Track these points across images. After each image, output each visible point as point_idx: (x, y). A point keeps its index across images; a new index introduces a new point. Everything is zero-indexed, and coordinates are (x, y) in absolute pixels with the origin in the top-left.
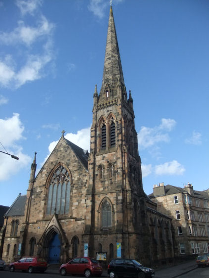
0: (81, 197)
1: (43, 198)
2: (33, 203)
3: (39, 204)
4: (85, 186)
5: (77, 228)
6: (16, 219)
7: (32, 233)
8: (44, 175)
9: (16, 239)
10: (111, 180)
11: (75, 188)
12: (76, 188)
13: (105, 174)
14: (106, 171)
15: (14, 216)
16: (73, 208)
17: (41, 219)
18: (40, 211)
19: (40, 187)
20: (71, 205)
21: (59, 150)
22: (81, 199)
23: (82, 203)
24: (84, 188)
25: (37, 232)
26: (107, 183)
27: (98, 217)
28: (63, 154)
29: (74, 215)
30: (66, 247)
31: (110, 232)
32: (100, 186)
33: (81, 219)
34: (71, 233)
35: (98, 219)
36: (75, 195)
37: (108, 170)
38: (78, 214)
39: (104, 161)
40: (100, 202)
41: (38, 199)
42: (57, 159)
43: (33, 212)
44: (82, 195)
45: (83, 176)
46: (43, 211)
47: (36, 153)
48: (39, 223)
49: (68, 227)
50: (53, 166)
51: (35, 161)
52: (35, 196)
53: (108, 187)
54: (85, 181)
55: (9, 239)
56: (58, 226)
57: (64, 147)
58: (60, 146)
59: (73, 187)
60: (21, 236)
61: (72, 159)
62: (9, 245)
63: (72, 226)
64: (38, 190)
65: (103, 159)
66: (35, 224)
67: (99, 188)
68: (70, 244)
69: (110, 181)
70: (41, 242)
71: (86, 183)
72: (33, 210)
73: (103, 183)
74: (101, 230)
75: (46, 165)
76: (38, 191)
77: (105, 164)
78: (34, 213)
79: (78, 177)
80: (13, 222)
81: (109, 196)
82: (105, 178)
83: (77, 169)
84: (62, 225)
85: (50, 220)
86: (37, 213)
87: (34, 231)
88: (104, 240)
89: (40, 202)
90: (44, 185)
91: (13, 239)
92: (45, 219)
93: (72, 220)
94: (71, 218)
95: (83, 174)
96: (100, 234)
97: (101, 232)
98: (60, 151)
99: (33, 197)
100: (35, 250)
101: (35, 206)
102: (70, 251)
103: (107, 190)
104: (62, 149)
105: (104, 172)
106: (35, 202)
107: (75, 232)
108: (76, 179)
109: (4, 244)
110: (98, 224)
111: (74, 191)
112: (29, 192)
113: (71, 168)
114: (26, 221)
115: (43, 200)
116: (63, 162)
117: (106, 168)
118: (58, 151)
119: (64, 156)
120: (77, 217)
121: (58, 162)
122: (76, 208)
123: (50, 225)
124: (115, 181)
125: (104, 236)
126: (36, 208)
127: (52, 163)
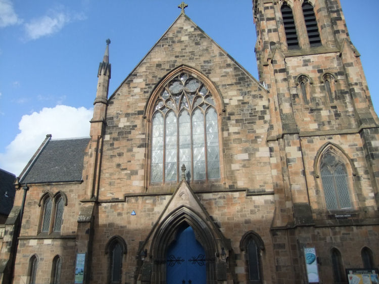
0: (254, 141)
1: (139, 142)
2: (111, 153)
3: (127, 155)
4: (262, 118)
5: (252, 212)
6: (55, 190)
7: (111, 225)
8: (137, 90)
9: (58, 243)
10: (335, 107)
11: (234, 122)
12: (237, 121)
13: (316, 95)
14: (318, 90)
15: (49, 183)
16: (235, 167)
17: (138, 191)
18: (134, 173)
19: (127, 115)
20: (229, 159)
21: (176, 39)
22: (255, 146)
23: (258, 155)
24: (259, 122)
25: (129, 222)
26: (325, 113)
27: (317, 186)
28: (189, 49)
29: (241, 184)
30: (227, 259)
31: (357, 221)
32: (307, 119)
33: (261, 193)
34: (237, 225)
35: (317, 192)
36: (237, 136)
37: (322, 88)
38: (252, 180)
39: (310, 68)
40: (315, 153)
41: (124, 143)
42: (173, 59)
43: (111, 174)
44: (257, 137)
45: (254, 97)
46: (141, 172)
47: (109, 42)
48: (133, 200)
49: (226, 210)
50: (165, 73)
51: (108, 57)
52: (115, 135)
53: (329, 122)
54: (260, 108)
55: (33, 243)
56: (198, 209)
57: (190, 36)
58: (179, 32)
59: (229, 119)
60: (83, 233)
61: (218, 59)
62: (33, 259)
63: (237, 207)
64: (123, 123)
65: (306, 65)
66: (120, 205)
67: (307, 123)
68: (238, 251)
69: (333, 111)
70: (148, 248)
71: (264, 112)
72: (111, 171)
73: (315, 113)
74: (331, 217)
75: (142, 69)
76: (121, 125)
77: (314, 76)
78: (116, 177)
79: (241, 98)
80: (46, 197)
81: (336, 140)
82: (318, 104)
83: (234, 81)
84: (206, 206)
85: (172, 194)
86: (122, 176)
87: (120, 221)
88: (342, 239)
89: (130, 150)
90: (140, 113)
91: (48, 242)
92: (150, 191)
93: (236, 194)
94: (233, 189)
95: (253, 93)
96: (330, 226)
97: (330, 221)
98: (180, 42)
99: (107, 137)
100: (124, 270)
101: (117, 160)
102: (241, 270)
103: (327, 128)
104: (185, 38)
105: (313, 92)
106: (117, 151)
107: (247, 222)
108: (234, 102)
109: (19, 257)
110: (318, 203)
111: (233, 129)
112: (99, 126)
113: (215, 79)
114: (93, 195)
115: (139, 147)
116: (192, 64)
117: (317, 84)
118: (173, 42)
119: (192, 53)
120: (251, 188)
121: (178, 64)
122: (244, 166)
123: (172, 207)
124: (347, 112)
125: (343, 230)
126: (119, 165)
127: (159, 65)
